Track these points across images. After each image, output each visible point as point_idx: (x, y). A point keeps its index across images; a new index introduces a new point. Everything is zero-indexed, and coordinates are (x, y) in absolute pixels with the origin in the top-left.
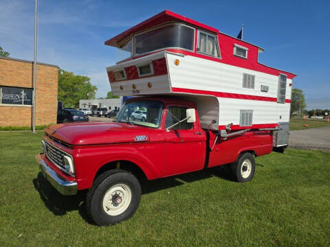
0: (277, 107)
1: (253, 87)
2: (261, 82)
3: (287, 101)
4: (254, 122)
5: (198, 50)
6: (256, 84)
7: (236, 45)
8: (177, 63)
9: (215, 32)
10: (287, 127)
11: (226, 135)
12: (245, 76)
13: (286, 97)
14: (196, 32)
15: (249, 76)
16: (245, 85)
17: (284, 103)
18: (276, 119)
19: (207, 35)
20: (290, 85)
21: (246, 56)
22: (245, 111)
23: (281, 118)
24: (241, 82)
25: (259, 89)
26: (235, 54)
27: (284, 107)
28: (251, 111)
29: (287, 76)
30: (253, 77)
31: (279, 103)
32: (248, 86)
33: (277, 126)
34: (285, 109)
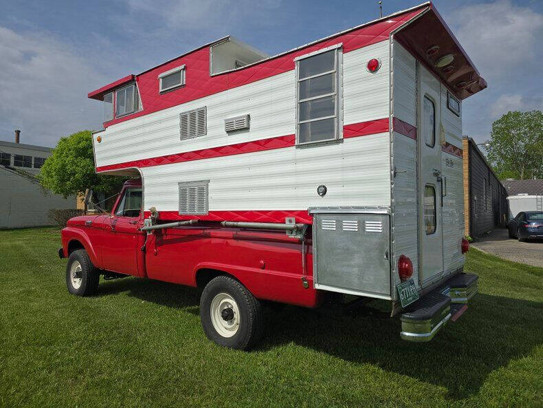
2: (224, 114)
4: (214, 207)
5: (117, 114)
7: (161, 75)
8: (99, 140)
11: (152, 227)
12: (184, 118)
13: (350, 119)
14: (114, 95)
15: (193, 114)
16: (184, 135)
17: (339, 141)
18: (297, 198)
19: (125, 89)
20: (373, 66)
21: (183, 81)
22: (189, 185)
23: (325, 192)
24: (178, 131)
25: (223, 131)
26: (161, 90)
27: (343, 155)
28: (201, 184)
29: (339, 49)
30: (202, 112)
31: (308, 146)
32: (193, 134)
33: (293, 219)
34: (348, 162)
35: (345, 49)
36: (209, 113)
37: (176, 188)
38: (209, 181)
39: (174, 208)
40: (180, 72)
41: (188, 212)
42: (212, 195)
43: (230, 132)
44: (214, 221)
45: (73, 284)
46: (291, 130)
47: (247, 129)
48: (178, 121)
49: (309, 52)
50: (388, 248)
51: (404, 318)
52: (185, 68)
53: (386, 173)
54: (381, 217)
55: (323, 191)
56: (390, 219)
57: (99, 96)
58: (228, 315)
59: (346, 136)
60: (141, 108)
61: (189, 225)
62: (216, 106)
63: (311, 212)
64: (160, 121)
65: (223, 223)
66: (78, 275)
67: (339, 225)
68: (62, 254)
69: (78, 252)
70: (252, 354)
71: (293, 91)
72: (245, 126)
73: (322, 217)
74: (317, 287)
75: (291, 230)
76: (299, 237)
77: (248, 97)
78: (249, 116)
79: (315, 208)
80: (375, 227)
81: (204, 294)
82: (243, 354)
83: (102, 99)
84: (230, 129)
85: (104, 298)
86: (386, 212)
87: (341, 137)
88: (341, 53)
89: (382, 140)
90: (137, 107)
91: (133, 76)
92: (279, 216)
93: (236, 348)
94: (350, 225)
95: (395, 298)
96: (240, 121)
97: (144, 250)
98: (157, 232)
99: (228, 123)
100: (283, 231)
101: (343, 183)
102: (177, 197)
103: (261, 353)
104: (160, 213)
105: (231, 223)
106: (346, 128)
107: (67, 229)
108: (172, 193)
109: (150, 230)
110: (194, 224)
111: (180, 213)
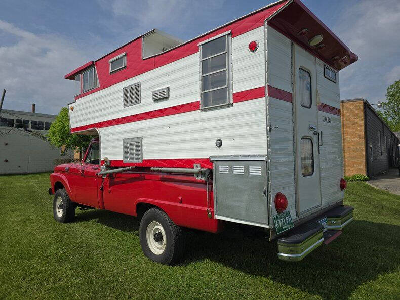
0: (201, 121)
1: (138, 100)
2: (152, 88)
5: (83, 90)
6: (142, 94)
7: (110, 61)
8: (72, 109)
9: (92, 64)
11: (105, 172)
12: (125, 90)
13: (237, 88)
14: (81, 76)
15: (131, 88)
16: (126, 104)
17: (230, 105)
18: (202, 149)
19: (88, 71)
20: (253, 47)
21: (125, 64)
22: (130, 140)
23: (220, 145)
24: (122, 101)
25: (151, 100)
26: (111, 71)
27: (233, 116)
28: (137, 140)
29: (228, 35)
30: (138, 86)
31: (209, 109)
32: (132, 103)
33: (199, 165)
34: (237, 121)
35: (233, 35)
36: (142, 87)
37: (121, 143)
38: (142, 137)
39: (120, 157)
40: (122, 57)
41: (129, 161)
42: (145, 148)
43: (156, 100)
44: (146, 167)
45: (58, 213)
46: (197, 98)
47: (167, 98)
48: (122, 94)
49: (208, 38)
50: (266, 187)
51: (280, 242)
52: (126, 54)
53: (263, 129)
54: (260, 163)
55: (219, 144)
56: (267, 165)
57: (72, 77)
58: (158, 238)
59: (235, 101)
60: (99, 85)
61: (129, 170)
62: (147, 81)
63: (212, 160)
64: (110, 94)
65: (152, 169)
66: (61, 207)
67: (231, 170)
68: (50, 192)
69: (60, 191)
70: (175, 268)
71: (198, 68)
72: (166, 95)
73: (219, 163)
74: (217, 217)
75: (198, 174)
76: (203, 179)
77: (167, 74)
78: (168, 88)
79: (214, 157)
80: (257, 171)
81: (142, 222)
82: (168, 267)
83: (74, 79)
84: (156, 98)
85: (79, 224)
86: (264, 159)
87: (232, 102)
88: (230, 38)
89: (261, 104)
90: (95, 84)
91: (93, 62)
92: (189, 163)
93: (163, 263)
94: (239, 170)
95: (272, 226)
96: (162, 92)
97: (102, 189)
98: (110, 175)
99: (155, 94)
100: (192, 174)
101: (234, 137)
102: (122, 150)
103: (182, 267)
104: (111, 162)
105: (157, 169)
106: (234, 95)
107: (54, 174)
108: (118, 147)
110: (133, 170)
111: (124, 161)
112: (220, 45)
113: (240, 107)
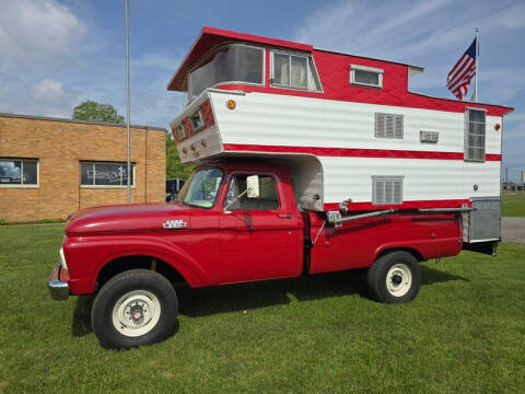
0: (463, 169)
1: (400, 135)
2: (420, 126)
3: (491, 157)
4: (407, 197)
5: (272, 81)
6: (405, 129)
7: (353, 66)
8: (231, 105)
9: (306, 50)
10: (496, 206)
11: (341, 219)
12: (379, 117)
14: (266, 54)
15: (390, 117)
16: (379, 133)
17: (484, 162)
18: (463, 192)
19: (290, 55)
20: (497, 127)
21: (380, 85)
22: (384, 178)
24: (372, 128)
25: (418, 138)
26: (352, 82)
27: (484, 170)
28: (396, 179)
29: (486, 112)
30: (400, 119)
31: (470, 161)
32: (389, 135)
34: (488, 173)
36: (405, 122)
37: (370, 180)
38: (403, 177)
39: (367, 198)
40: (377, 75)
41: (384, 203)
43: (423, 142)
45: (120, 330)
46: (460, 150)
47: (435, 142)
48: (372, 119)
49: (472, 107)
52: (383, 73)
55: (476, 188)
58: (397, 280)
63: (471, 200)
65: (419, 210)
73: (476, 202)
74: (472, 241)
78: (437, 133)
79: (473, 198)
87: (485, 160)
96: (435, 135)
101: (484, 184)
102: (369, 189)
105: (424, 210)
106: (487, 155)
109: (339, 223)
112: (481, 116)
113: (489, 164)
